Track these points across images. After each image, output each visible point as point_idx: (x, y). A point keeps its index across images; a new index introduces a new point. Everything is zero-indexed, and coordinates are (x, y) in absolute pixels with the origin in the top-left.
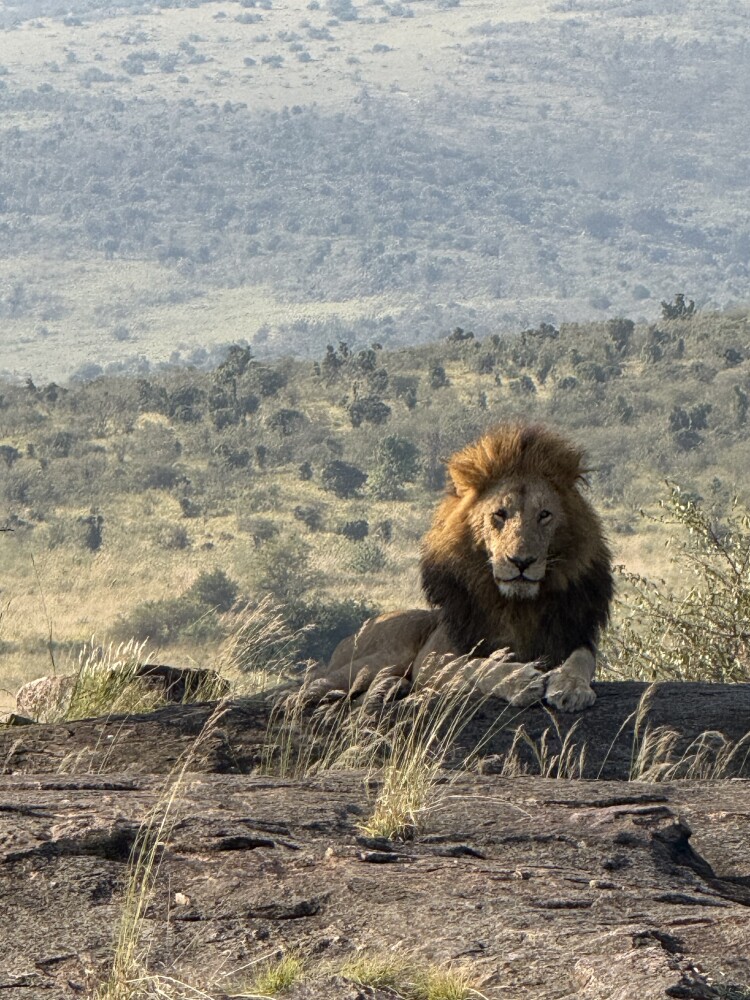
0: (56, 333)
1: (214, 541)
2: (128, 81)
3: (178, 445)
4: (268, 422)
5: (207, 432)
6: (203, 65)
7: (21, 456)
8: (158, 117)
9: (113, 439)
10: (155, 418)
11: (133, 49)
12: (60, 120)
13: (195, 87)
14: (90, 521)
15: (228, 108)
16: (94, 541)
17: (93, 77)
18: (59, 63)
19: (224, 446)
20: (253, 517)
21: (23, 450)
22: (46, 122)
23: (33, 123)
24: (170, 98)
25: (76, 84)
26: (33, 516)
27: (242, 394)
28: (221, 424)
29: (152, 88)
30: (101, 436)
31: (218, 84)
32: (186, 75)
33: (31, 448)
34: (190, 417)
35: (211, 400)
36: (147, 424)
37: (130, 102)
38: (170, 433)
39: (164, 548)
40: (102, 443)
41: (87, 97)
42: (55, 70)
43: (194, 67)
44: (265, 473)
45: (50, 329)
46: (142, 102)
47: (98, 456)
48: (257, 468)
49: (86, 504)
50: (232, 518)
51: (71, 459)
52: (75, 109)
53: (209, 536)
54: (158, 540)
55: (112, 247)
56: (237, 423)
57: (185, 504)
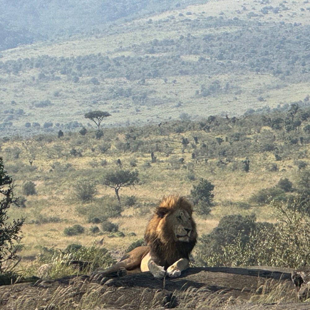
0: (240, 99)
1: (286, 168)
2: (263, 16)
3: (275, 137)
4: (304, 129)
5: (284, 132)
6: (288, 11)
7: (223, 141)
8: (273, 28)
9: (254, 135)
10: (268, 128)
11: (265, 6)
12: (241, 30)
13: (285, 18)
14: (245, 162)
15: (296, 25)
16: (247, 169)
17: (251, 15)
18: (240, 10)
19: (289, 137)
20: (299, 160)
21: (224, 139)
22: (236, 30)
23: (232, 30)
24: (277, 21)
25: (246, 17)
26: (227, 160)
27: (295, 120)
28: (289, 130)
29: (271, 18)
30: (250, 134)
31: (292, 17)
32: (282, 14)
33: (227, 138)
34: (279, 128)
35: (285, 122)
36: (265, 130)
37: (263, 23)
38: (272, 133)
39: (270, 171)
40: (250, 136)
41: (250, 21)
42: (239, 13)
43: (285, 11)
44: (303, 146)
45: (238, 98)
46: (268, 23)
47: (249, 141)
48: (300, 144)
49: (245, 156)
50: (292, 161)
51: (240, 142)
52: (245, 26)
53: (284, 167)
54: (267, 168)
55: (258, 71)
56: (294, 130)
57: (277, 156)
